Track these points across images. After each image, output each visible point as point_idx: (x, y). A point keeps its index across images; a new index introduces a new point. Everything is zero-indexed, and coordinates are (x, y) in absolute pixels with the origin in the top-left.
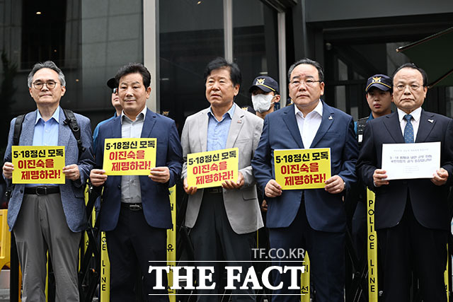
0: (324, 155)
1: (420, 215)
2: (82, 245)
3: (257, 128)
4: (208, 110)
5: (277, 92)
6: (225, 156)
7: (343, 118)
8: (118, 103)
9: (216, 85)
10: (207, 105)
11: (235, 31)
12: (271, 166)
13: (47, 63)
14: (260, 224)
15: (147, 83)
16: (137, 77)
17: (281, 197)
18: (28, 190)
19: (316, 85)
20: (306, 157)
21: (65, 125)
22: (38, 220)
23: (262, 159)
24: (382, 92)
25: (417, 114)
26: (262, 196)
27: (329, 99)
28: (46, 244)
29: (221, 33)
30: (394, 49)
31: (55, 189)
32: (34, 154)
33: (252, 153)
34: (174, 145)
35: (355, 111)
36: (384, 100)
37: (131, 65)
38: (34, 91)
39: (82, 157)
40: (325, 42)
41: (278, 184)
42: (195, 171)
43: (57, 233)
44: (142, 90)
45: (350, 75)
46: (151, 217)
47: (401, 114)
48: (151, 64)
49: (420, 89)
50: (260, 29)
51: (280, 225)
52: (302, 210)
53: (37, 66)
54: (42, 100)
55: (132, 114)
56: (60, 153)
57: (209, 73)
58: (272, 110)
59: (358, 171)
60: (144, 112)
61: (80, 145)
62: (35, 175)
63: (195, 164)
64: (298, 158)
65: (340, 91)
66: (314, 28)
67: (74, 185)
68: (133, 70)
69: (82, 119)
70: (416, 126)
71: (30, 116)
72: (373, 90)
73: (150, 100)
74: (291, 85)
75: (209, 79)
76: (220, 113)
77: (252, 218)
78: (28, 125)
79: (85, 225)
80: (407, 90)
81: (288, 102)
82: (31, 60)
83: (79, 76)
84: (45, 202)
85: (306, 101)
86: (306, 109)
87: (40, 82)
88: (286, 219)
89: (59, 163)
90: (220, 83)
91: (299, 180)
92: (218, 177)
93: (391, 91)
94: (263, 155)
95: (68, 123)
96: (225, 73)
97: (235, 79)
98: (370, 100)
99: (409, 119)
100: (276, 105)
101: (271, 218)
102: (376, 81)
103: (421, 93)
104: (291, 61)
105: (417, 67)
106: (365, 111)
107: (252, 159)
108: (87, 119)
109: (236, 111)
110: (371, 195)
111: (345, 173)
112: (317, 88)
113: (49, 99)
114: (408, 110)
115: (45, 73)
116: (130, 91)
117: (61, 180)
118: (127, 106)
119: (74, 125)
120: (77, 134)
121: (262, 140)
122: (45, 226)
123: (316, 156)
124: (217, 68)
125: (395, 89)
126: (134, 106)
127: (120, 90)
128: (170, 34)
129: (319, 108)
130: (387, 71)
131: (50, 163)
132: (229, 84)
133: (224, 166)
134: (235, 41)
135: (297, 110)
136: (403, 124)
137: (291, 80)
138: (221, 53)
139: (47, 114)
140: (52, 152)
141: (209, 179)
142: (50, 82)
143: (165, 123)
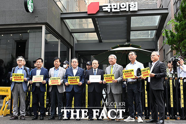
0: (78, 78)
1: (97, 90)
2: (26, 95)
3: (64, 71)
4: (54, 67)
5: (68, 64)
6: (58, 79)
7: (82, 70)
8: (36, 65)
9: (56, 63)
10: (54, 66)
11: (61, 52)
12: (67, 79)
13: (21, 56)
14: (65, 91)
15: (42, 62)
16: (40, 60)
17: (69, 86)
18: (15, 83)
19: (77, 63)
20: (75, 78)
21: (24, 69)
22: (17, 89)
23: (65, 78)
24: (89, 65)
25: (97, 69)
26: (65, 85)
27: (79, 66)
28: (19, 95)
29: (58, 52)
30: (92, 57)
31: (21, 83)
32: (17, 75)
33: (63, 77)
34: (47, 75)
35: (84, 69)
36: (90, 67)
37: (39, 58)
38: (18, 62)
39: (27, 76)
40: (79, 55)
41: (69, 83)
42: (52, 81)
43: (21, 92)
44: (41, 63)
45: (84, 62)
46: (42, 90)
47: (94, 69)
48: (43, 57)
49: (97, 64)
50: (66, 52)
51: (68, 91)
52: (73, 88)
53: (19, 57)
54: (19, 64)
55: (39, 68)
56: (23, 75)
57: (55, 60)
58: (67, 68)
59: (85, 81)
60: (41, 68)
61: (27, 74)
62: (17, 80)
63: (52, 80)
64: (73, 78)
65: (81, 64)
66: (77, 52)
67: (26, 82)
68: (39, 59)
69: (28, 68)
70: (96, 72)
71: (16, 67)
72: (88, 64)
73: (43, 65)
74: (72, 63)
75: (55, 61)
76: (57, 68)
77: (63, 90)
78: (16, 69)
79: (27, 91)
80: (95, 64)
81: (71, 66)
82: (18, 56)
83: (28, 60)
84: (19, 85)
85: (75, 66)
86: (75, 68)
87: (19, 60)
88: (70, 90)
89: (22, 77)
90: (57, 62)
91: (73, 83)
92: (56, 83)
93: (91, 65)
94: (65, 77)
95: (25, 69)
96: (58, 60)
97: (60, 61)
98: (87, 66)
99: (95, 70)
100: (68, 67)
101: (66, 90)
102: (88, 63)
103: (98, 65)
104: (72, 58)
105: (97, 60)
106: (86, 69)
107: (63, 78)
108: (29, 68)
109: (60, 68)
110: (87, 86)
111: (82, 81)
112: (77, 64)
113: (21, 64)
114: (95, 69)
115: (20, 58)
116: (39, 63)
117: (23, 81)
118: (38, 66)
119: (26, 70)
120: (27, 71)
121: (66, 74)
122: (19, 90)
123: (76, 78)
124: (57, 59)
125: (92, 64)
126: (40, 66)
127: (37, 63)
128: (47, 52)
129: (77, 68)
130: (91, 61)
131: (20, 77)
132: (59, 62)
133: (57, 81)
134: (60, 54)
135: (73, 68)
136: (94, 71)
137: (72, 62)
138: (58, 56)
139: (20, 67)
140: (21, 75)
141: (54, 83)
142: (21, 60)
143: (45, 70)
